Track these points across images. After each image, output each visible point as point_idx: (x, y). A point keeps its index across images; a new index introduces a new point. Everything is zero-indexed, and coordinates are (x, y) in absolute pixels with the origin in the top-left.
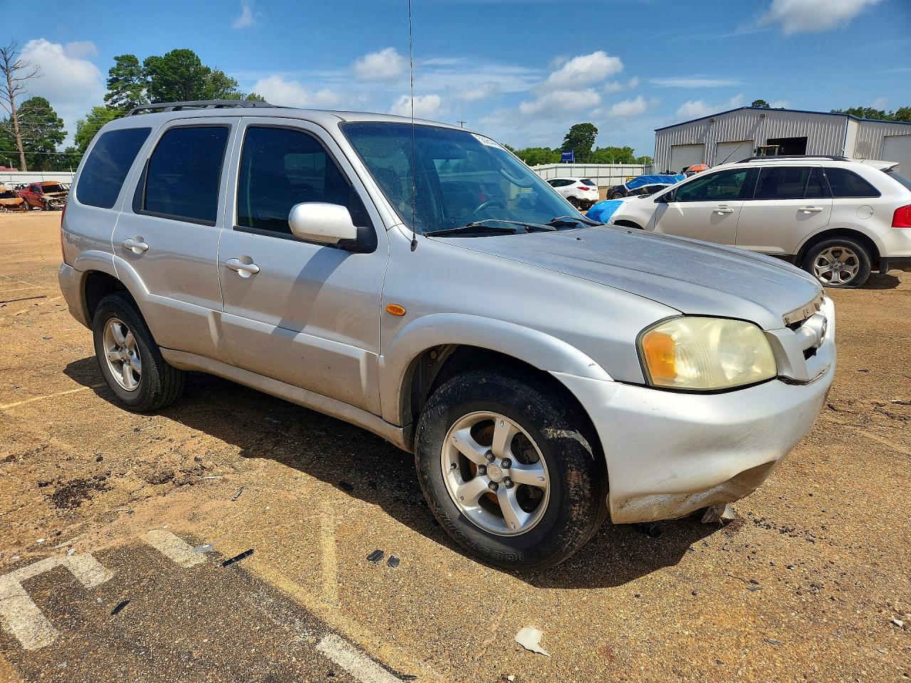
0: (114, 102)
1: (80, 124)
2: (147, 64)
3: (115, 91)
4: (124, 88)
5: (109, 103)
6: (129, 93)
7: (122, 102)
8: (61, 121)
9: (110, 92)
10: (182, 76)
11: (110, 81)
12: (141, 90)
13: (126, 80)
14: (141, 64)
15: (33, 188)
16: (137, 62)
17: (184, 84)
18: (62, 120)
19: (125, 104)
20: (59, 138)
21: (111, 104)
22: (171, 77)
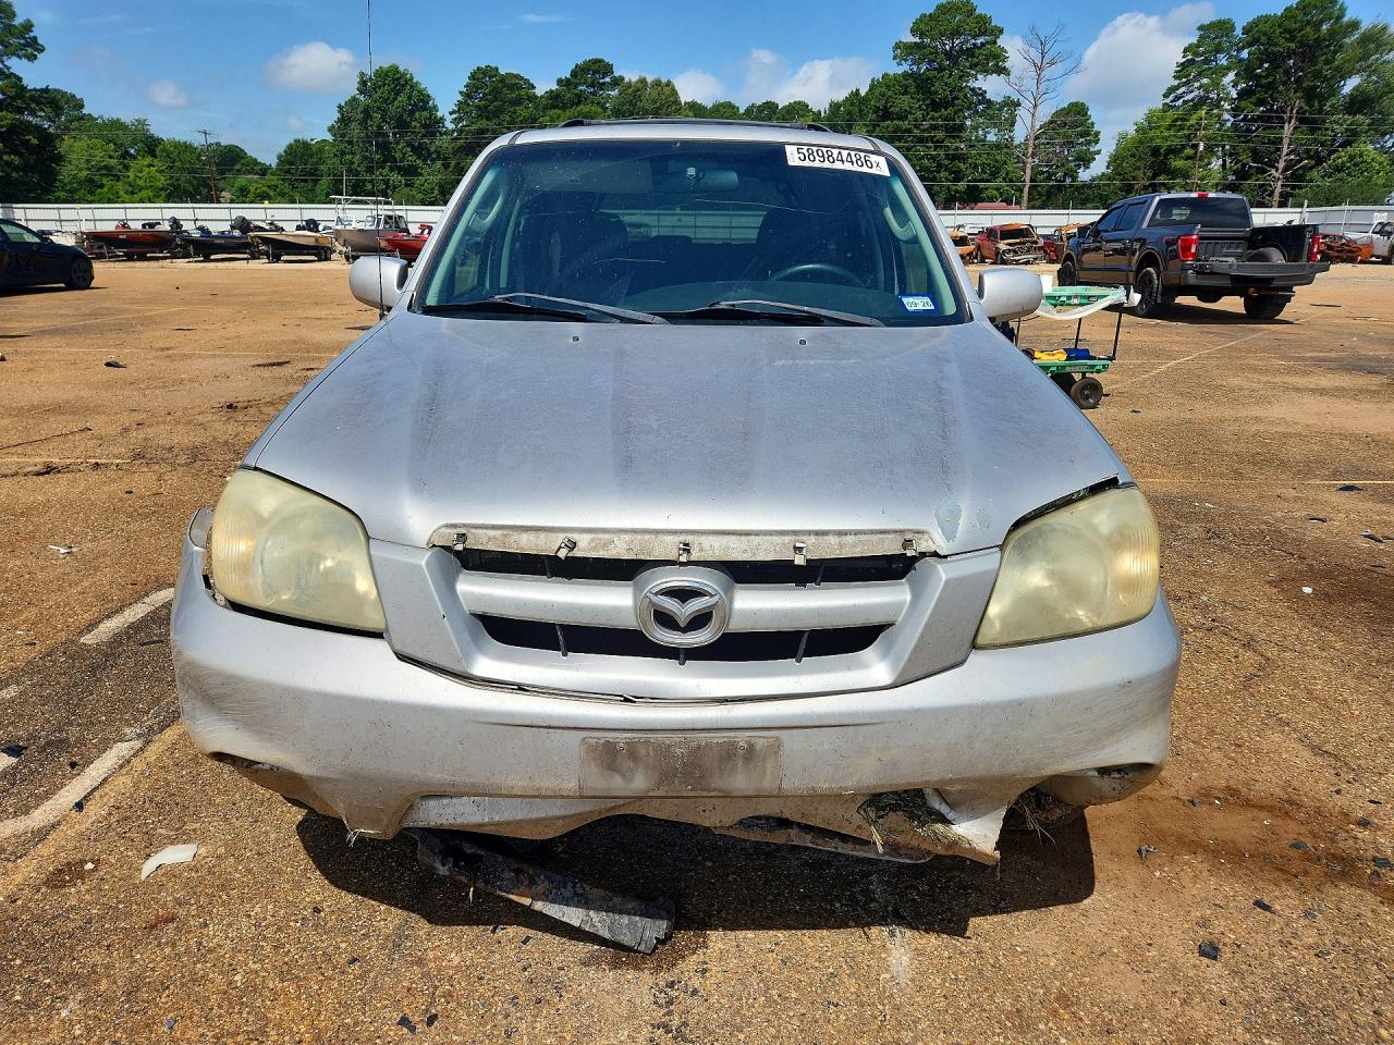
0: (1178, 98)
1: (1123, 137)
2: (1246, 30)
3: (1184, 80)
4: (1200, 75)
5: (1168, 101)
6: (1205, 81)
7: (1190, 97)
8: (1097, 134)
9: (1176, 82)
10: (1302, 44)
11: (1183, 64)
12: (1225, 75)
13: (1207, 61)
14: (1238, 32)
15: (990, 233)
16: (1233, 28)
17: (1303, 55)
18: (1099, 133)
19: (1192, 100)
20: (1085, 160)
21: (1172, 101)
22: (1284, 45)
